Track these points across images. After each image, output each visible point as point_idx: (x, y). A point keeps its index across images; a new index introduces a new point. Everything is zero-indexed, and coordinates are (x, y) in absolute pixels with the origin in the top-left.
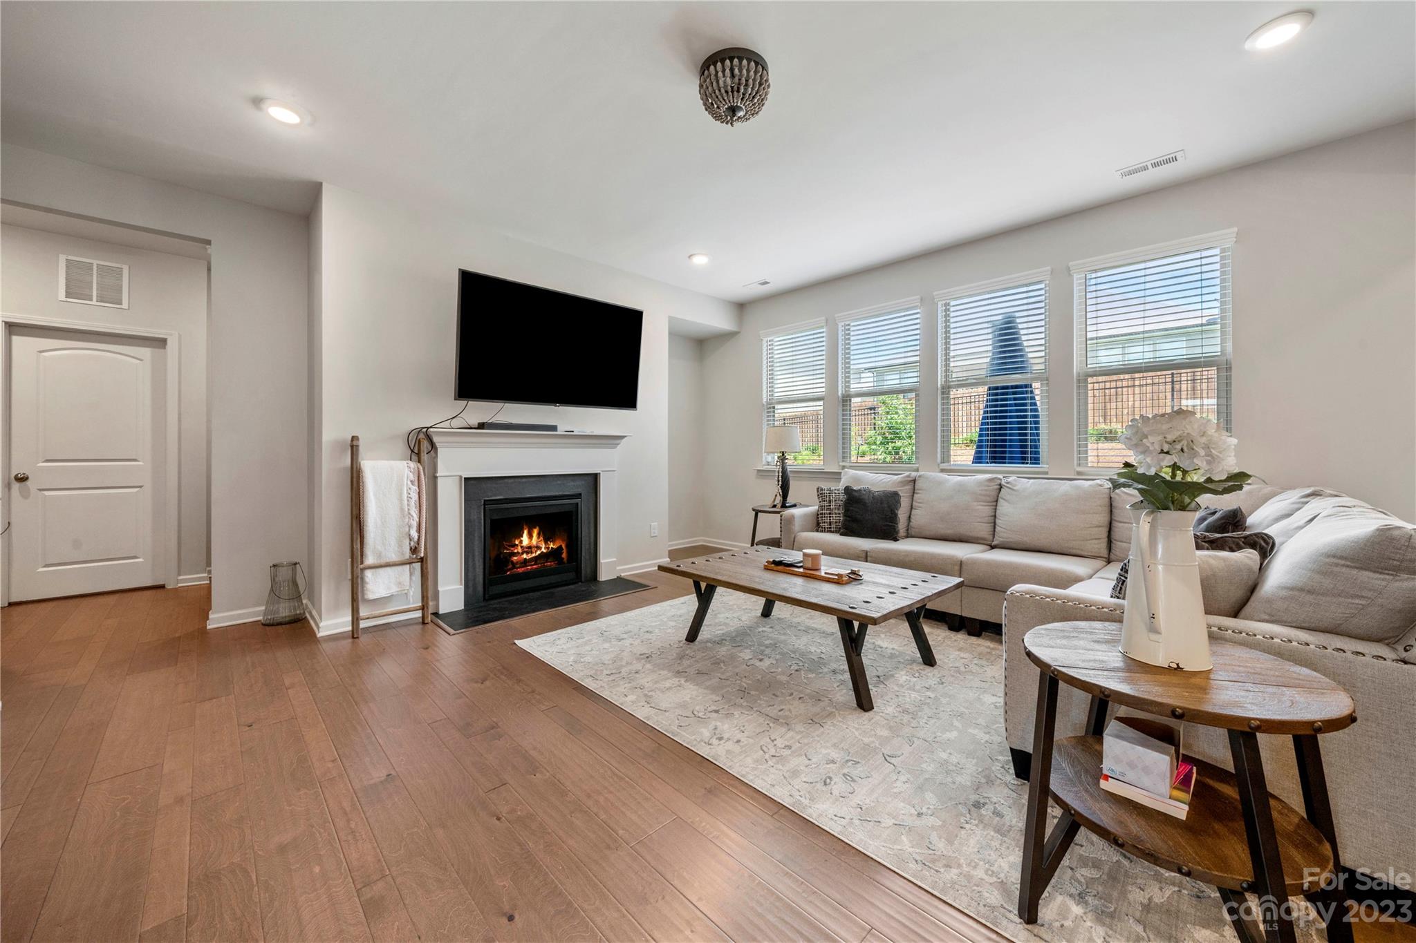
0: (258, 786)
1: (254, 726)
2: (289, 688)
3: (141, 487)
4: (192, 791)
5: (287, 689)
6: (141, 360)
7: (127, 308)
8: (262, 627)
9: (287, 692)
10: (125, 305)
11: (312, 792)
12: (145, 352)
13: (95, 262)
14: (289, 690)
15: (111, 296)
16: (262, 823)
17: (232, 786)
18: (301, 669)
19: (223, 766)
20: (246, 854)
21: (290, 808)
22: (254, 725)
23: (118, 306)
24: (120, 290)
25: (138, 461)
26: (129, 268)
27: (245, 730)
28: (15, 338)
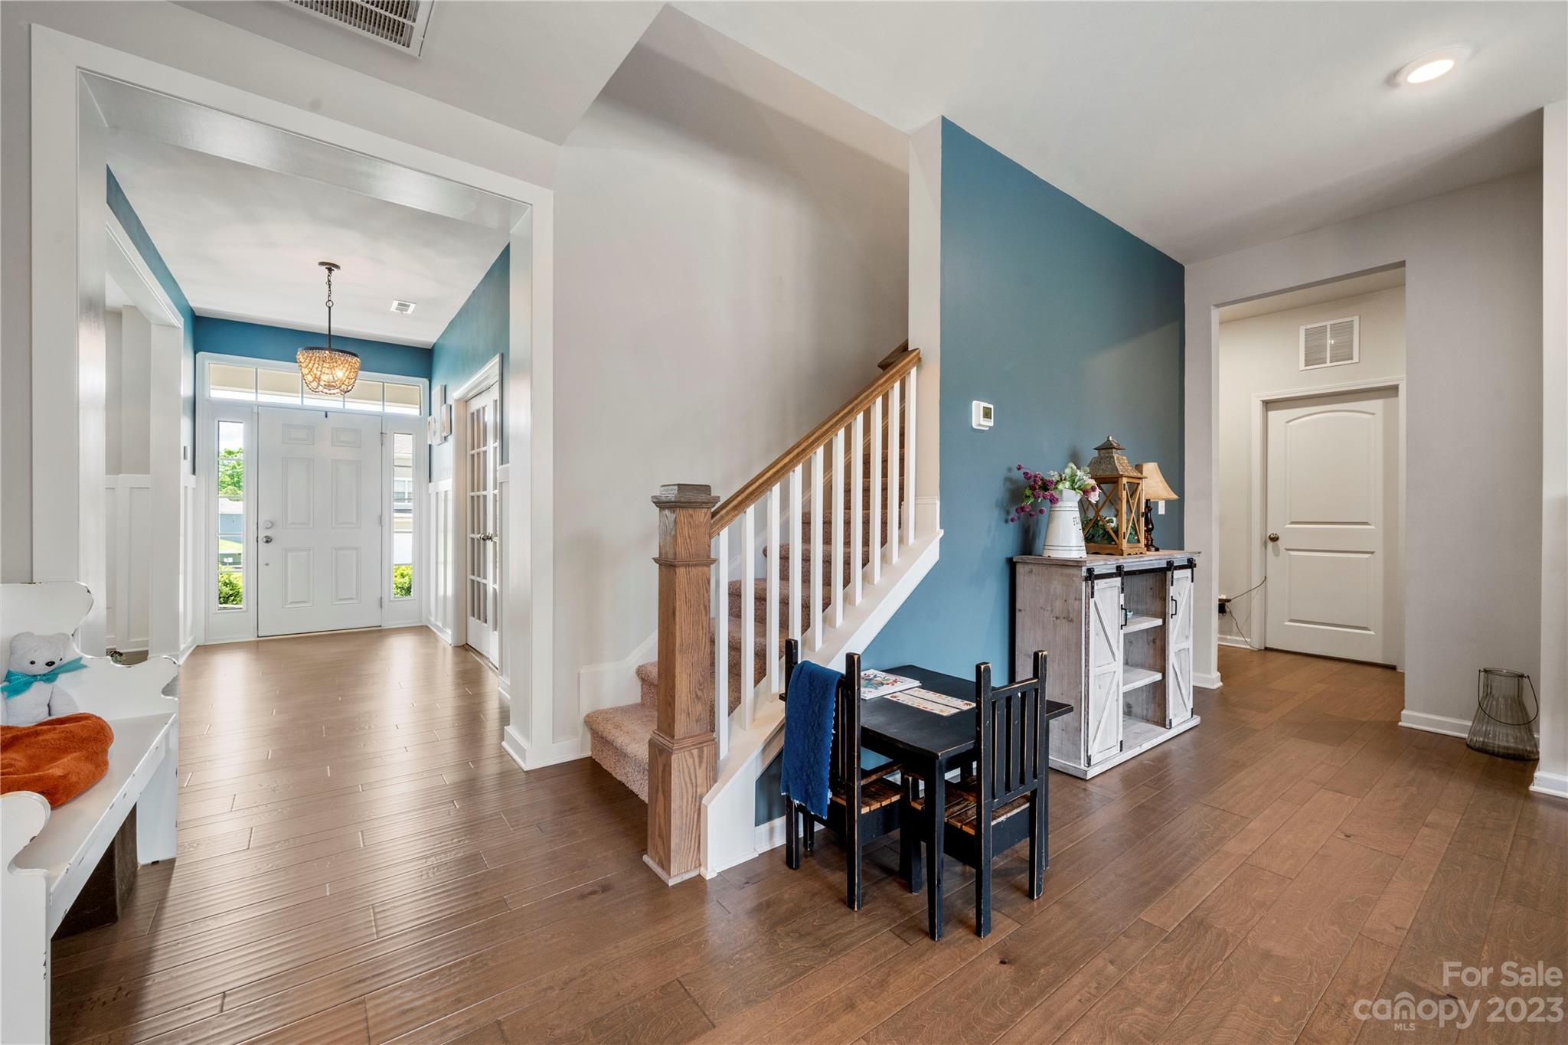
0: (1302, 891)
1: (1351, 840)
2: (1427, 826)
3: (1372, 553)
4: (1251, 855)
5: (1423, 825)
6: (1373, 414)
7: (1357, 361)
8: (1465, 747)
9: (1420, 828)
10: (1356, 359)
11: (1343, 936)
12: (1377, 405)
13: (1328, 323)
14: (1423, 827)
15: (1343, 354)
16: (1274, 922)
17: (1282, 874)
18: (1463, 815)
19: (1291, 853)
20: (1239, 932)
21: (1309, 932)
22: (1352, 837)
23: (1349, 362)
24: (1351, 346)
25: (1370, 525)
26: (1360, 317)
27: (1340, 837)
28: (1270, 413)
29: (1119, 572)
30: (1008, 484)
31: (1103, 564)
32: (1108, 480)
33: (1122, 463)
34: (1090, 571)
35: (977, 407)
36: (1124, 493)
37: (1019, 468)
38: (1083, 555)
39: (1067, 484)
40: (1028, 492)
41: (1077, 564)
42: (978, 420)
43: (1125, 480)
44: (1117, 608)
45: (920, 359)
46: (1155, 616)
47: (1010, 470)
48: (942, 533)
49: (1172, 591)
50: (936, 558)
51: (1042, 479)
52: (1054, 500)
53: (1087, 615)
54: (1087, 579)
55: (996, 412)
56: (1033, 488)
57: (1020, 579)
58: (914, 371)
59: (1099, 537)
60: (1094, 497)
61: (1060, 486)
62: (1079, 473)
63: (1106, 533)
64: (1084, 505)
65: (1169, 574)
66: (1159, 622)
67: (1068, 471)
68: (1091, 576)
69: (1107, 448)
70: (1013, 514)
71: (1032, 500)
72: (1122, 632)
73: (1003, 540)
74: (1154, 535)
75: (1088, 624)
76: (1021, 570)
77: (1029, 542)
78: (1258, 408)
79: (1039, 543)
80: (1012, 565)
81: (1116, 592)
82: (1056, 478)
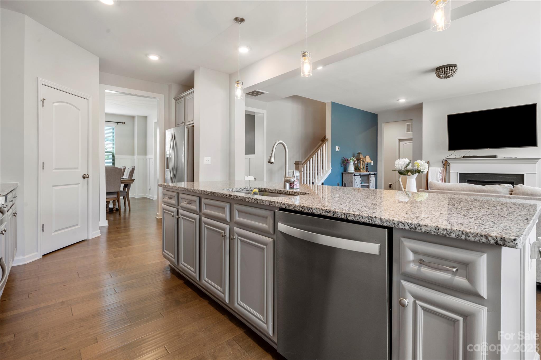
13: (411, 123)
28: (400, 142)
29: (360, 175)
30: (342, 160)
31: (357, 173)
32: (358, 159)
33: (361, 156)
34: (355, 174)
35: (337, 147)
36: (361, 162)
37: (344, 157)
38: (354, 172)
39: (351, 160)
40: (345, 161)
41: (353, 173)
42: (337, 150)
43: (361, 159)
44: (359, 181)
45: (328, 140)
46: (368, 183)
47: (342, 158)
48: (331, 168)
49: (370, 179)
50: (330, 172)
51: (347, 159)
52: (349, 163)
53: (354, 181)
54: (354, 176)
55: (340, 149)
56: (346, 161)
57: (344, 176)
58: (327, 142)
59: (357, 169)
60: (356, 162)
61: (350, 161)
62: (353, 158)
63: (358, 168)
64: (354, 164)
65: (370, 176)
66: (368, 184)
67: (352, 158)
68: (355, 175)
69: (359, 153)
70: (343, 165)
71: (346, 163)
72: (360, 185)
73: (341, 170)
74: (368, 169)
75: (354, 183)
76: (344, 175)
77: (345, 170)
78: (397, 141)
79: (347, 171)
80: (342, 174)
81: (359, 178)
82: (350, 159)
